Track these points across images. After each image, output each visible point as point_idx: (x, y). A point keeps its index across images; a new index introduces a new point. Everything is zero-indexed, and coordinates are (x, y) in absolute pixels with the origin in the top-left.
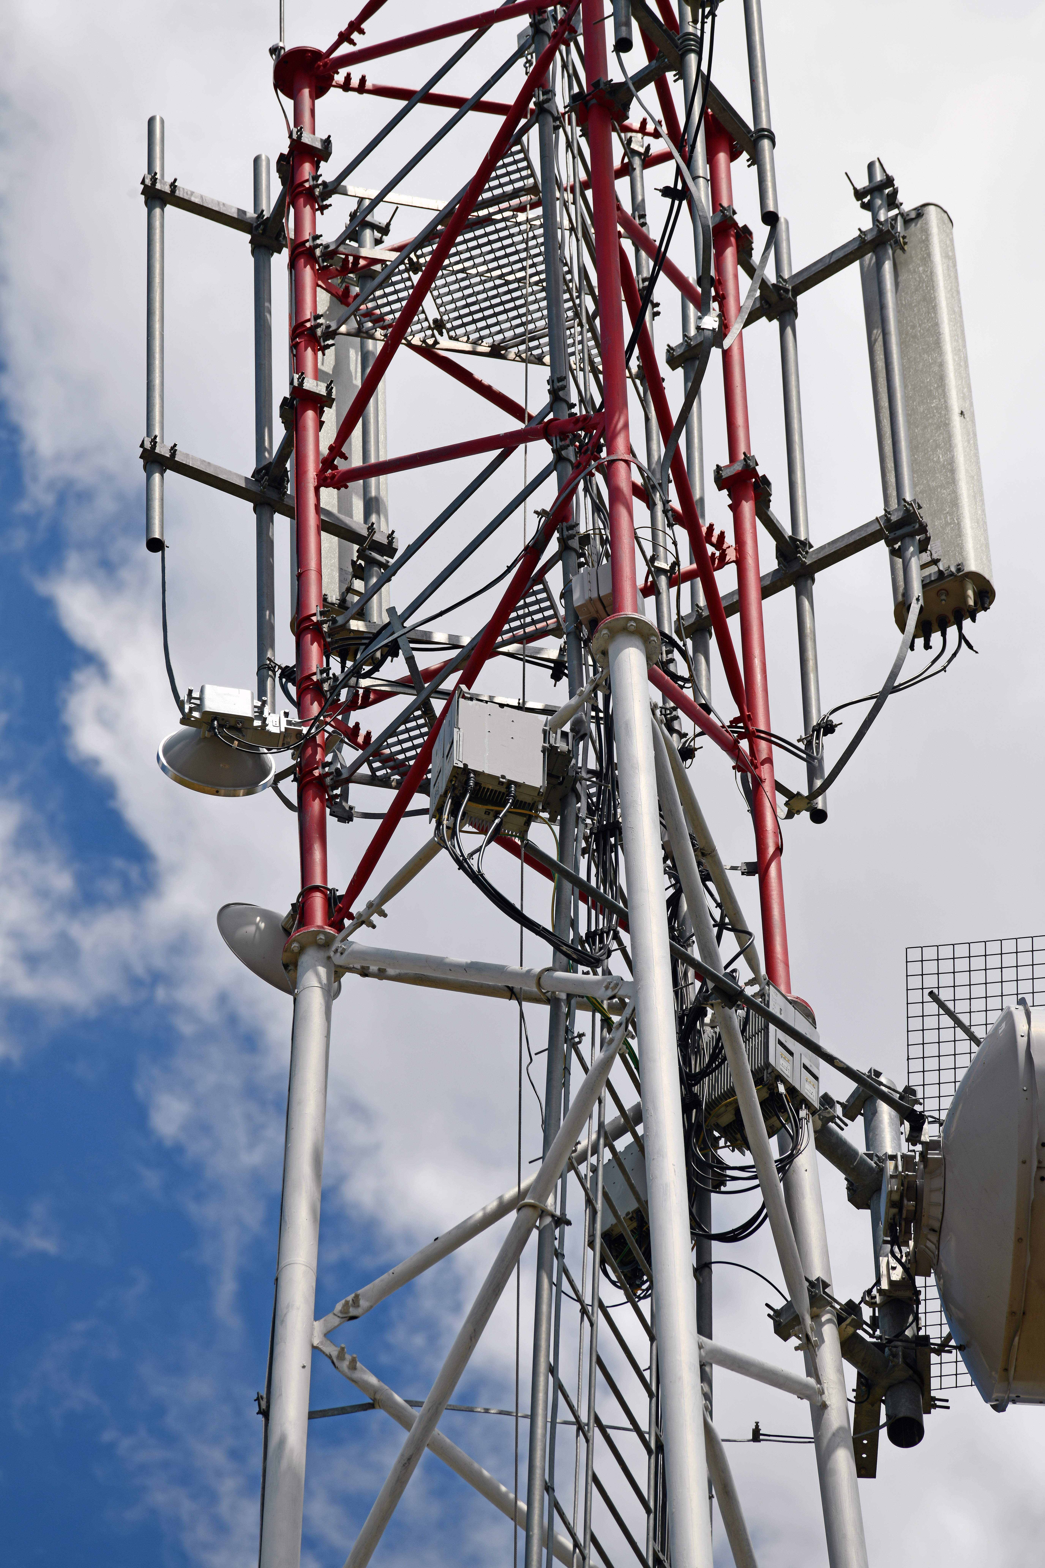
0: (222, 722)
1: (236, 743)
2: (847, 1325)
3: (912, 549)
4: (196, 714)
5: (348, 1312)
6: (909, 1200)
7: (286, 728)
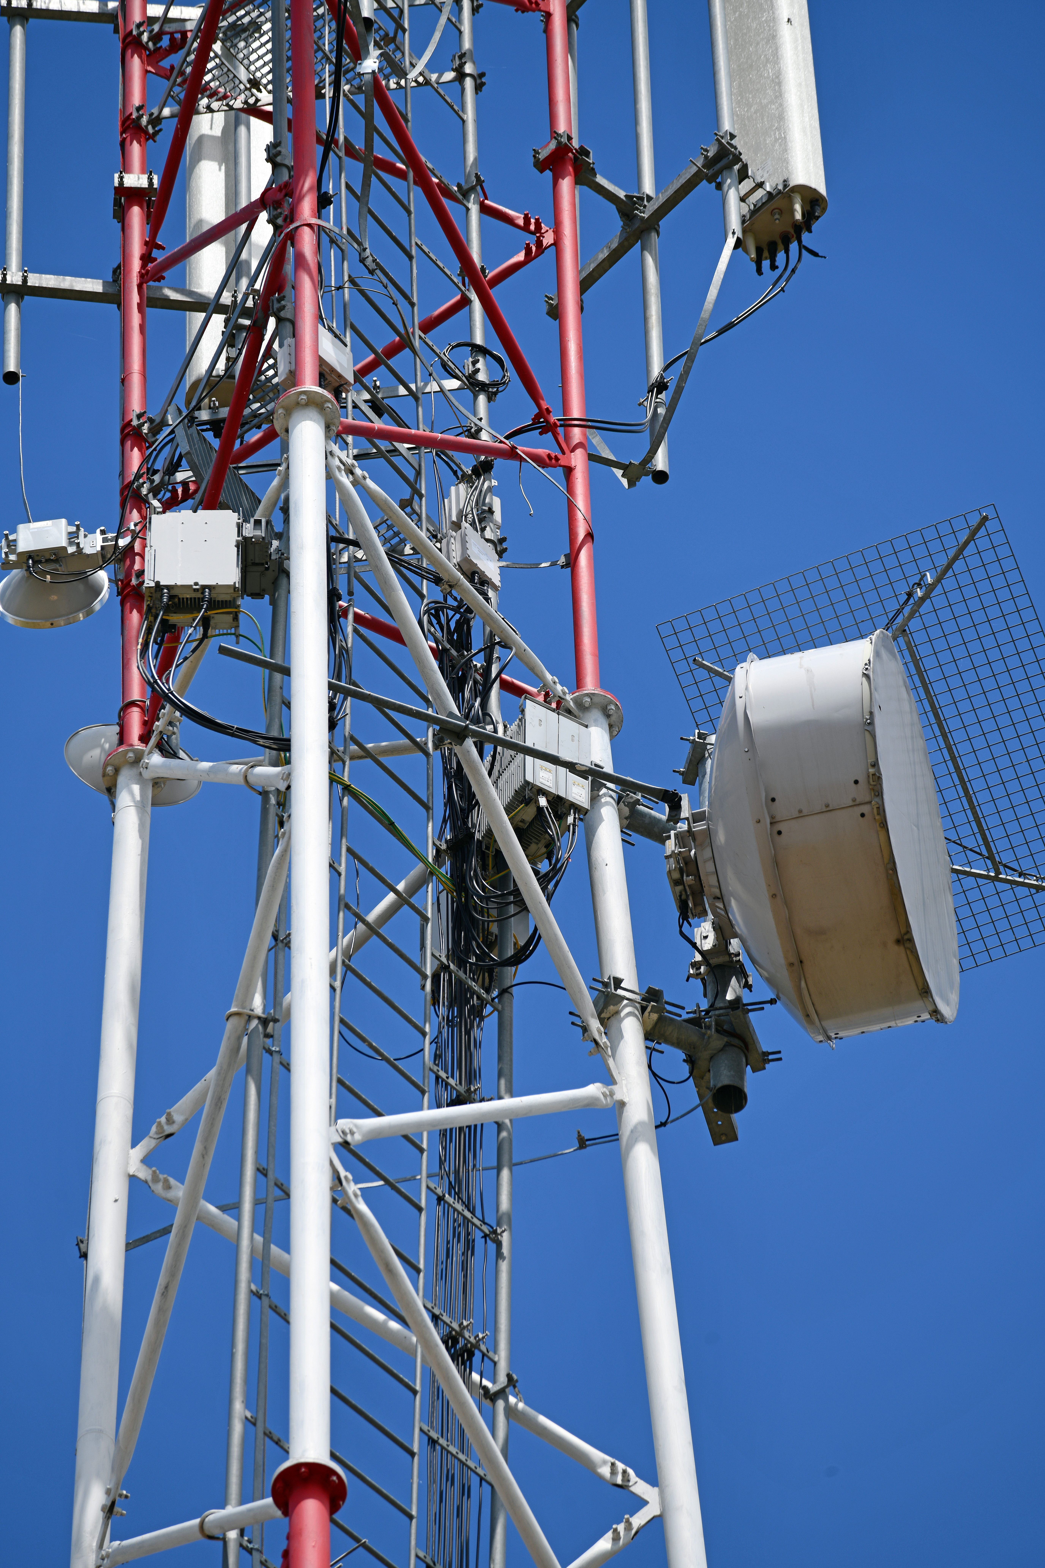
0: (36, 558)
1: (48, 577)
2: (649, 1013)
3: (729, 181)
4: (13, 557)
5: (164, 1131)
6: (688, 876)
7: (102, 547)
